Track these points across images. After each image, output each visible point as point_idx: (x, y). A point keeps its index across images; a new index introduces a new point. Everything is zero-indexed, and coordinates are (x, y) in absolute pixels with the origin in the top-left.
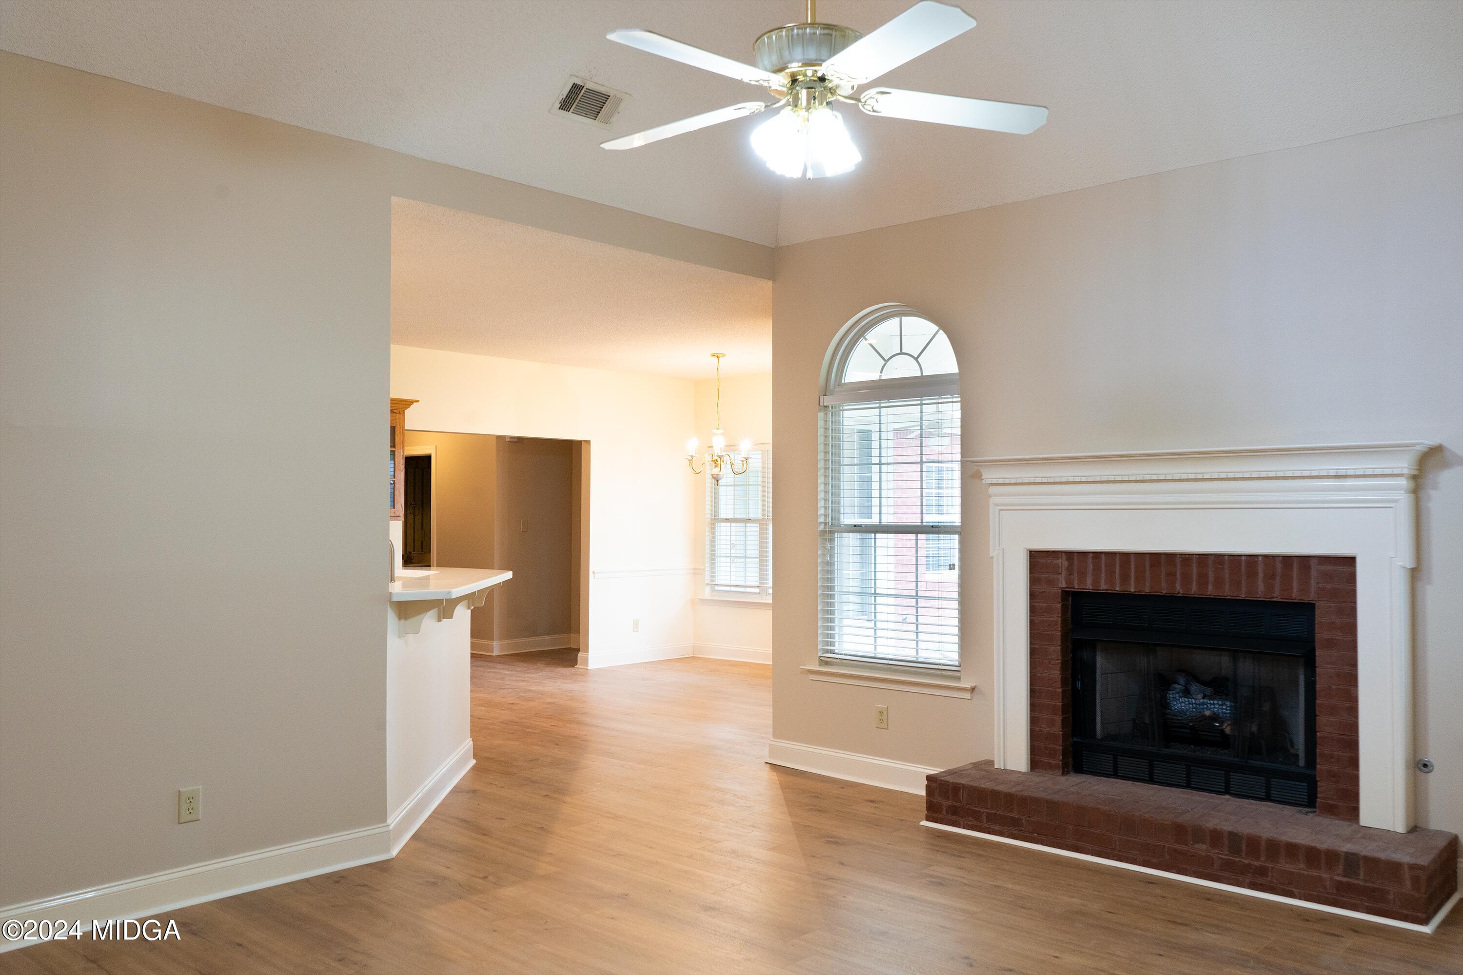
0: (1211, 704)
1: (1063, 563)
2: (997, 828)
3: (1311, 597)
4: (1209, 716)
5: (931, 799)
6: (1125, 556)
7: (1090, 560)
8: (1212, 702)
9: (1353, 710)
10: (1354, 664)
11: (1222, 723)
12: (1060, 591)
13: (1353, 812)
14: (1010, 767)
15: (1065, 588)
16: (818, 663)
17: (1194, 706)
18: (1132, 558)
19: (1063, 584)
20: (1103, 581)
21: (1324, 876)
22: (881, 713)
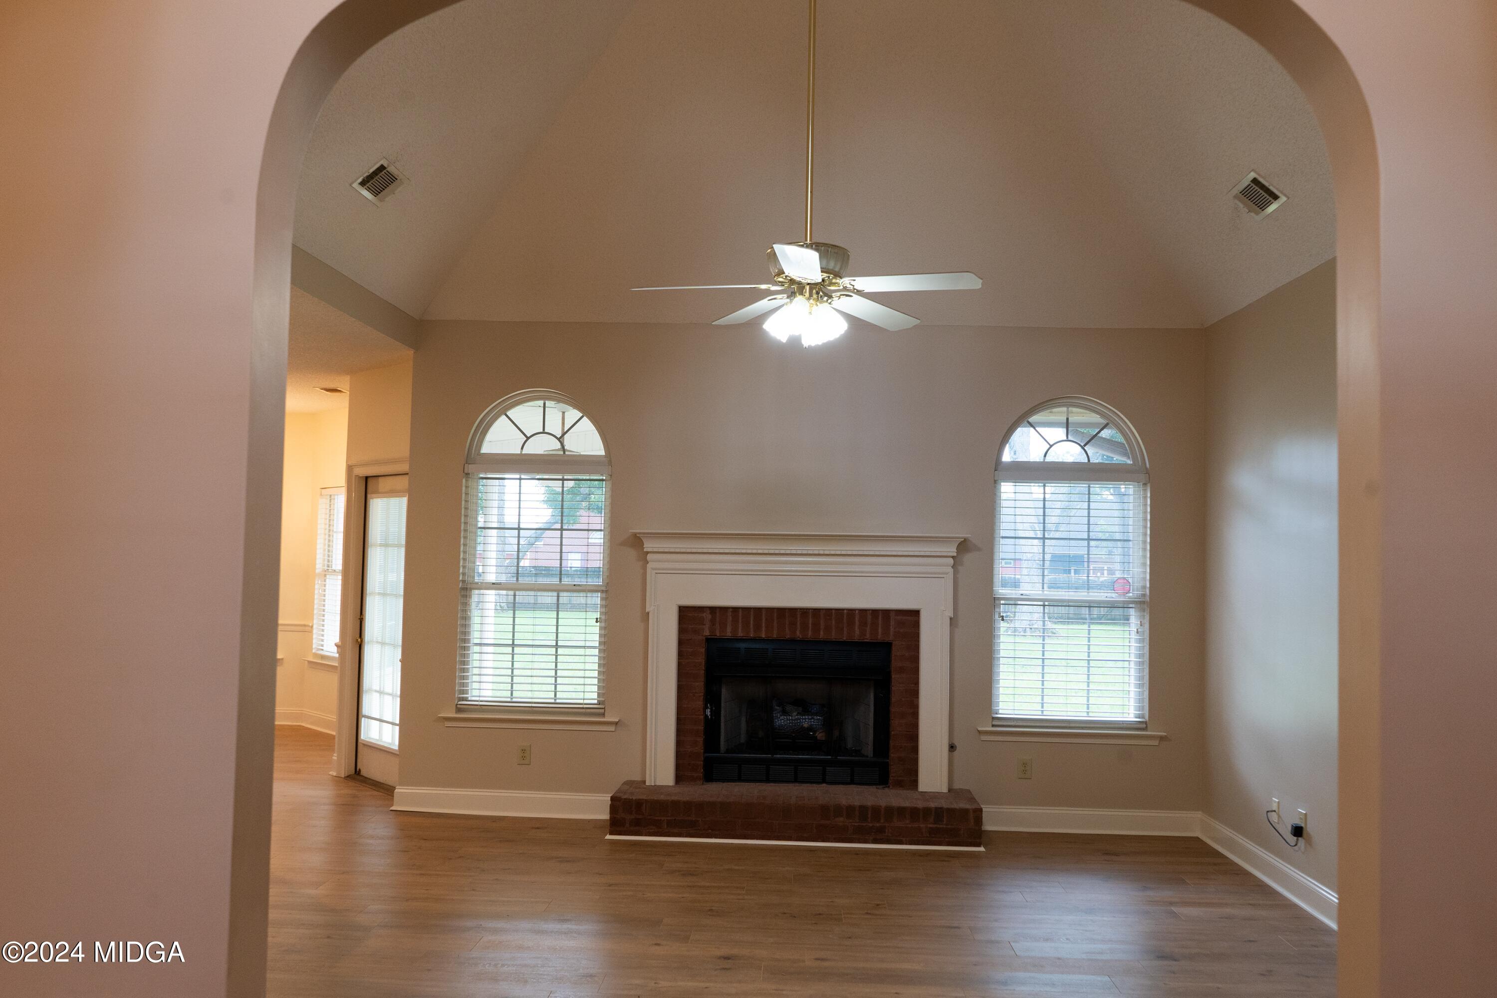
0: (803, 719)
1: (707, 616)
2: (676, 831)
3: (891, 638)
4: (807, 728)
5: (615, 816)
6: (758, 610)
7: (730, 613)
8: (804, 717)
9: (915, 714)
10: (916, 683)
11: (815, 732)
12: (704, 638)
13: (914, 783)
14: (659, 783)
15: (709, 636)
16: (455, 711)
17: (791, 721)
18: (764, 612)
19: (707, 633)
20: (740, 630)
21: (922, 826)
22: (524, 751)
